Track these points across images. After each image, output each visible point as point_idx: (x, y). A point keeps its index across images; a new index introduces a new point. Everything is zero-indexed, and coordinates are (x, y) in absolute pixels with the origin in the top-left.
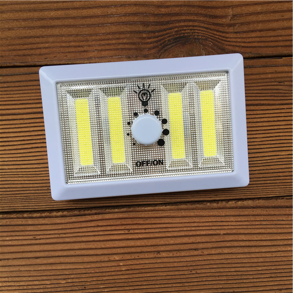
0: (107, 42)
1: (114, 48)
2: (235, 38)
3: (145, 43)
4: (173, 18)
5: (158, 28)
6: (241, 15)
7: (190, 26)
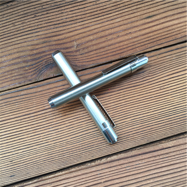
0: (5, 77)
1: (10, 80)
2: (81, 58)
3: (28, 73)
4: (42, 55)
5: (34, 62)
6: (82, 44)
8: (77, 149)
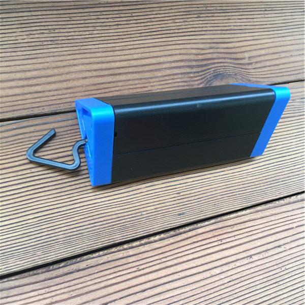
3: (193, 81)
4: (209, 62)
5: (200, 69)
6: (254, 57)
7: (222, 66)
8: (261, 182)
